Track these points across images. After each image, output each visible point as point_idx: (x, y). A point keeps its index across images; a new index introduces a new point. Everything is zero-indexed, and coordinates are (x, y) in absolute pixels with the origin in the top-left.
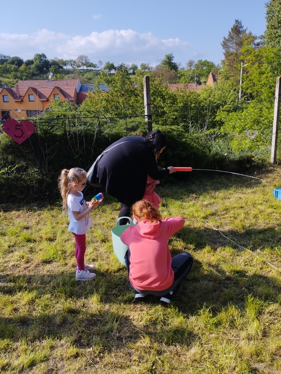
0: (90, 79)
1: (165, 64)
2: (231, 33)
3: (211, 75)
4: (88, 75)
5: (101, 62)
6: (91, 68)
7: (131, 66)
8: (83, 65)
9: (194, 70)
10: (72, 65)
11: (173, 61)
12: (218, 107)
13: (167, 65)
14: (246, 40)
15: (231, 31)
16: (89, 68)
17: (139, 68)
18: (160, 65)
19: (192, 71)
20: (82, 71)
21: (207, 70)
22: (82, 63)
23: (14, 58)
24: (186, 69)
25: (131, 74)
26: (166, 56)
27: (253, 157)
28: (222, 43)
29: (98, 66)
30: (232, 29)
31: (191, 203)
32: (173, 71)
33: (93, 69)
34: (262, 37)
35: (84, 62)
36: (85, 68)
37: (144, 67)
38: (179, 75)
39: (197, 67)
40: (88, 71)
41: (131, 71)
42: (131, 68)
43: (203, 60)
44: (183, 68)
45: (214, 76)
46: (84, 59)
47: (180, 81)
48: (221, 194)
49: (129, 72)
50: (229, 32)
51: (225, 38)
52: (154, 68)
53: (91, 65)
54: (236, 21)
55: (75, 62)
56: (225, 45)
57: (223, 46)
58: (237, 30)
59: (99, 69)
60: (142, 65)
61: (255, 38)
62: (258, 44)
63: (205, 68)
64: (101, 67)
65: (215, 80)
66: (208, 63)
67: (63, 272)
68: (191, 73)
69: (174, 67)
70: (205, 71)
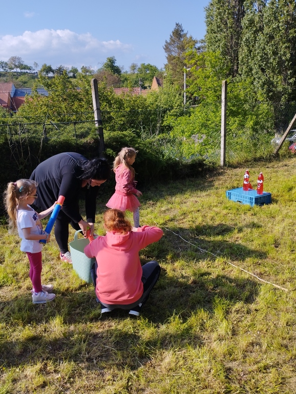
0: (25, 83)
1: (108, 67)
2: (172, 37)
3: (155, 79)
4: (22, 78)
5: (36, 64)
6: (26, 71)
7: (70, 69)
8: (17, 67)
9: (137, 74)
10: (3, 67)
11: (116, 65)
12: (165, 112)
13: (109, 69)
14: (187, 44)
15: (172, 34)
16: (23, 71)
17: (80, 71)
18: (102, 69)
19: (135, 75)
20: (15, 74)
21: (150, 74)
22: (15, 65)
24: (129, 73)
25: (71, 77)
26: (108, 59)
27: (205, 160)
28: (164, 47)
29: (34, 68)
30: (173, 33)
31: (149, 210)
32: (116, 75)
33: (28, 71)
34: (203, 41)
35: (17, 64)
36: (19, 70)
37: (85, 70)
38: (122, 79)
39: (140, 70)
40: (21, 74)
41: (71, 74)
42: (71, 71)
43: (146, 64)
44: (126, 72)
45: (158, 81)
46: (17, 60)
47: (124, 86)
48: (177, 199)
49: (69, 76)
50: (171, 36)
51: (166, 42)
52: (96, 71)
53: (26, 67)
54: (177, 24)
55: (6, 63)
56: (167, 48)
57: (165, 49)
58: (178, 33)
59: (35, 71)
60: (83, 68)
61: (196, 42)
62: (199, 49)
63: (148, 72)
64: (37, 70)
65: (159, 84)
66: (151, 67)
67: (17, 297)
68: (134, 77)
69: (117, 70)
70: (149, 75)
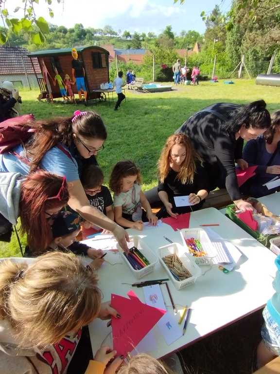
1: (166, 34)
3: (196, 43)
4: (112, 41)
5: (120, 31)
6: (113, 36)
9: (185, 38)
10: (100, 33)
11: (171, 31)
17: (147, 36)
18: (162, 34)
20: (108, 38)
23: (61, 27)
25: (141, 40)
26: (167, 27)
29: (119, 34)
32: (171, 39)
35: (109, 31)
36: (109, 35)
38: (175, 42)
39: (188, 36)
40: (111, 38)
42: (141, 36)
43: (192, 30)
44: (178, 37)
45: (199, 45)
46: (109, 28)
47: (176, 47)
52: (157, 36)
60: (149, 34)
63: (193, 37)
66: (195, 33)
69: (172, 36)
70: (193, 40)
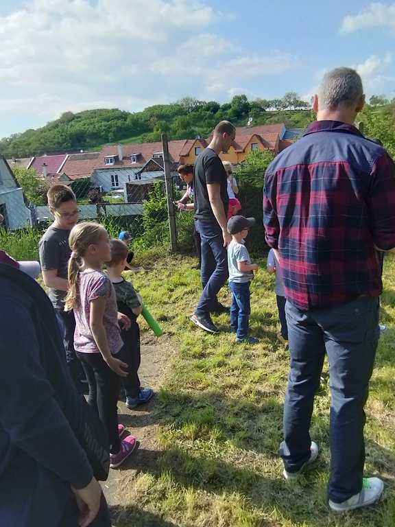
0: (298, 122)
4: (296, 117)
6: (301, 108)
10: (276, 106)
16: (298, 108)
22: (290, 103)
23: (209, 103)
29: (310, 104)
35: (292, 101)
36: (293, 108)
37: (375, 100)
40: (295, 112)
46: (292, 97)
52: (390, 101)
53: (302, 104)
55: (280, 101)
60: (373, 97)
